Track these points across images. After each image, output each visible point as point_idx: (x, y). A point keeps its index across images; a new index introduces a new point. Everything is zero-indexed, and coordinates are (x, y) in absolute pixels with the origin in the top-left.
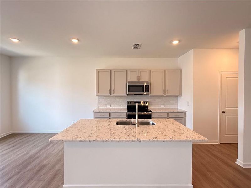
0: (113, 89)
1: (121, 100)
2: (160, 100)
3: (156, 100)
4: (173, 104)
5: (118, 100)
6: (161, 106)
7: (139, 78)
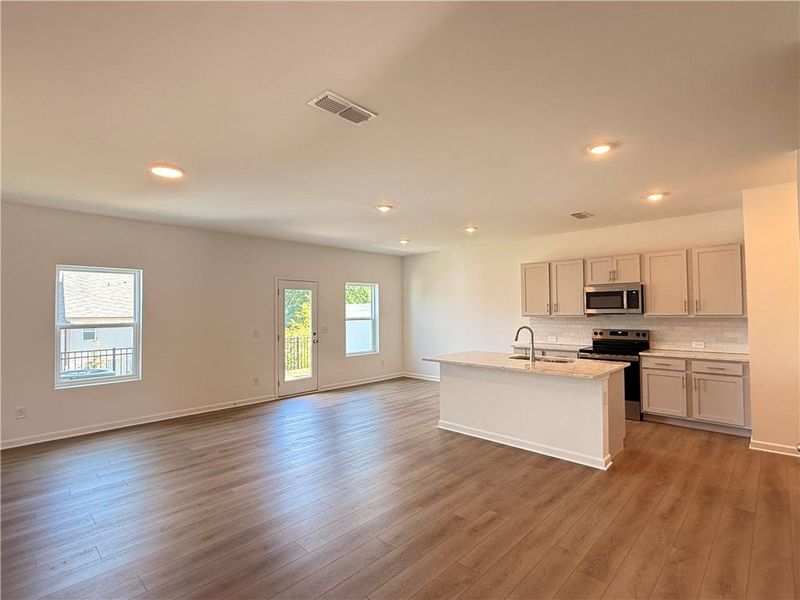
0: (554, 301)
1: (581, 326)
2: (688, 328)
3: (675, 328)
4: (734, 341)
5: (573, 326)
6: (694, 344)
7: (614, 274)
